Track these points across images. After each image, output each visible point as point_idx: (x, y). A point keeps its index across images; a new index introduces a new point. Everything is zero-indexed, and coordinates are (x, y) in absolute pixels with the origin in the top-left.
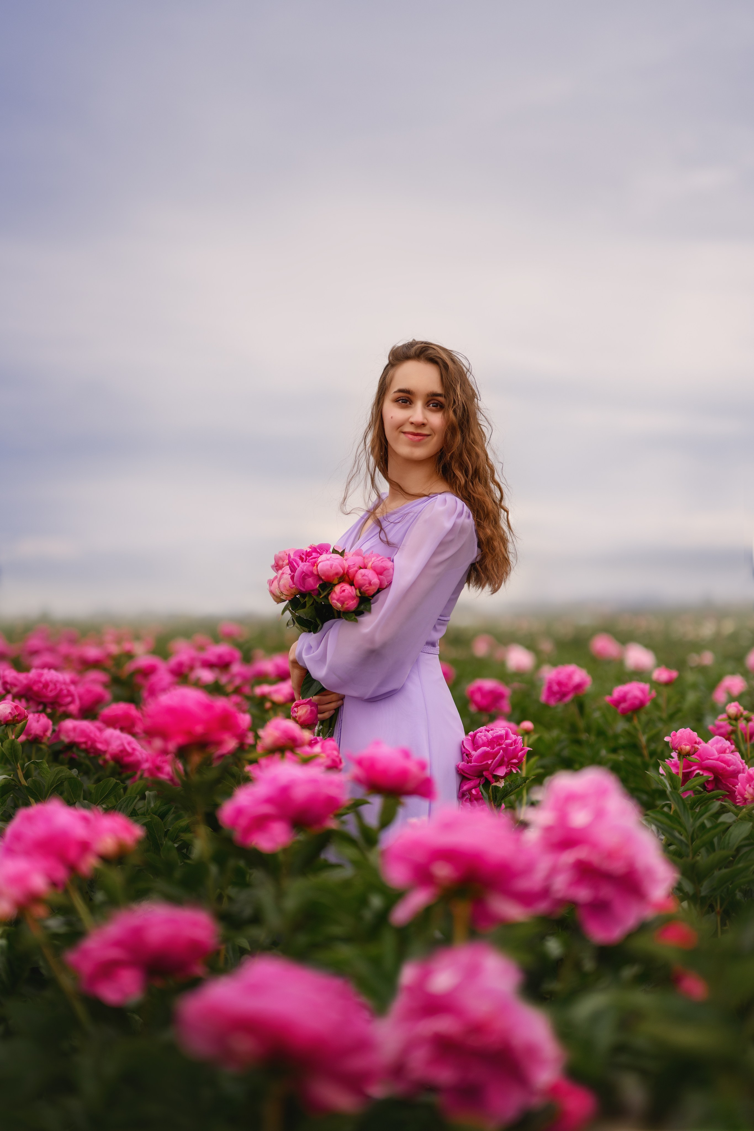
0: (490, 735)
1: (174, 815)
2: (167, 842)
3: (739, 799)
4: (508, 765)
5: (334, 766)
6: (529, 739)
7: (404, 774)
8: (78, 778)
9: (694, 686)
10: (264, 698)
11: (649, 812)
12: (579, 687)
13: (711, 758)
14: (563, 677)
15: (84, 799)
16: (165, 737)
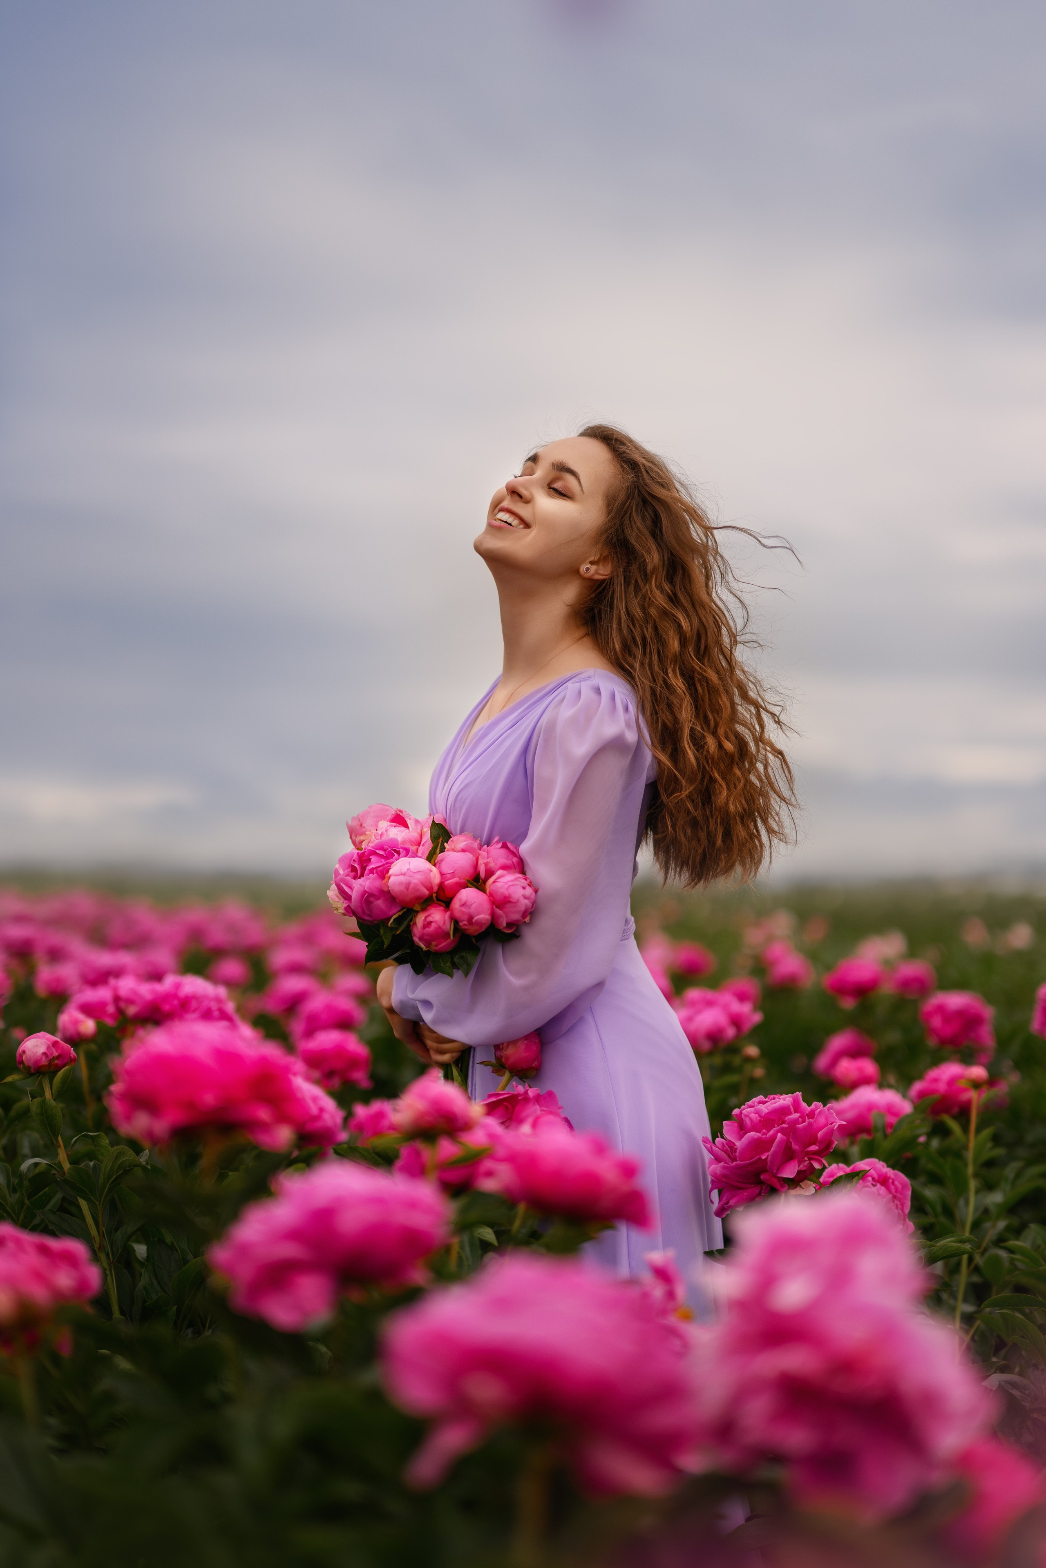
0: (764, 1109)
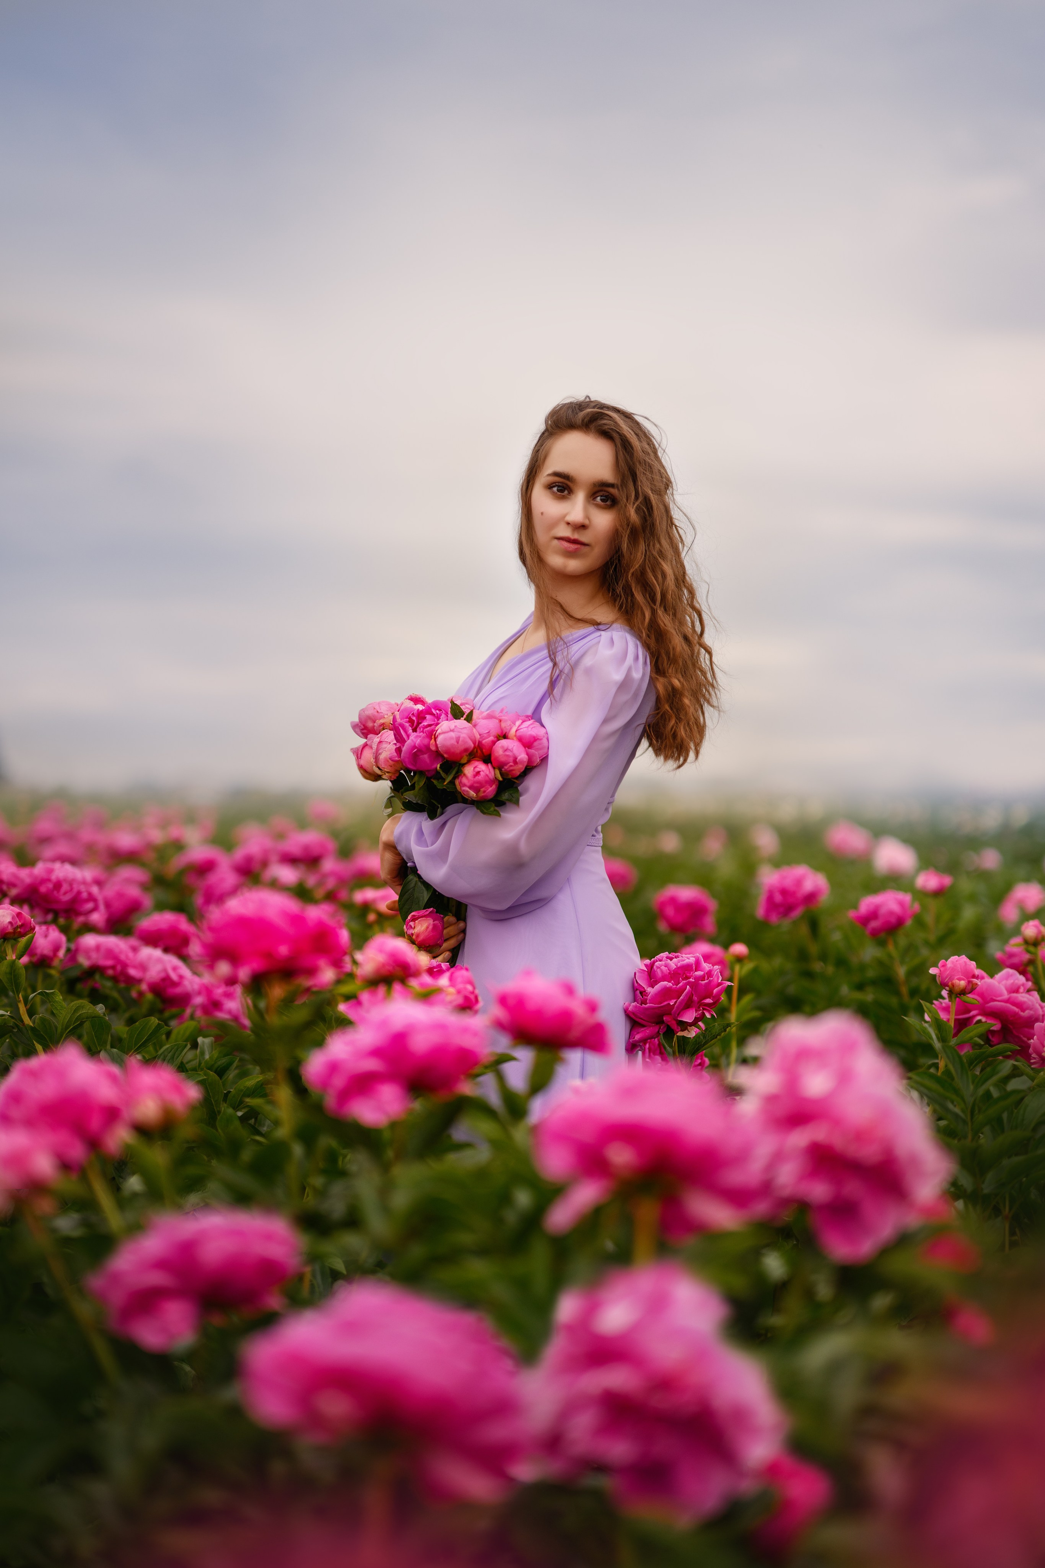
1: (237, 1072)
2: (226, 1110)
3: (1034, 1058)
4: (699, 1006)
5: (468, 1005)
6: (741, 968)
7: (566, 1016)
8: (104, 1017)
9: (973, 898)
10: (366, 907)
11: (910, 1075)
12: (811, 897)
13: (998, 999)
14: (788, 883)
15: (112, 1047)
16: (235, 961)
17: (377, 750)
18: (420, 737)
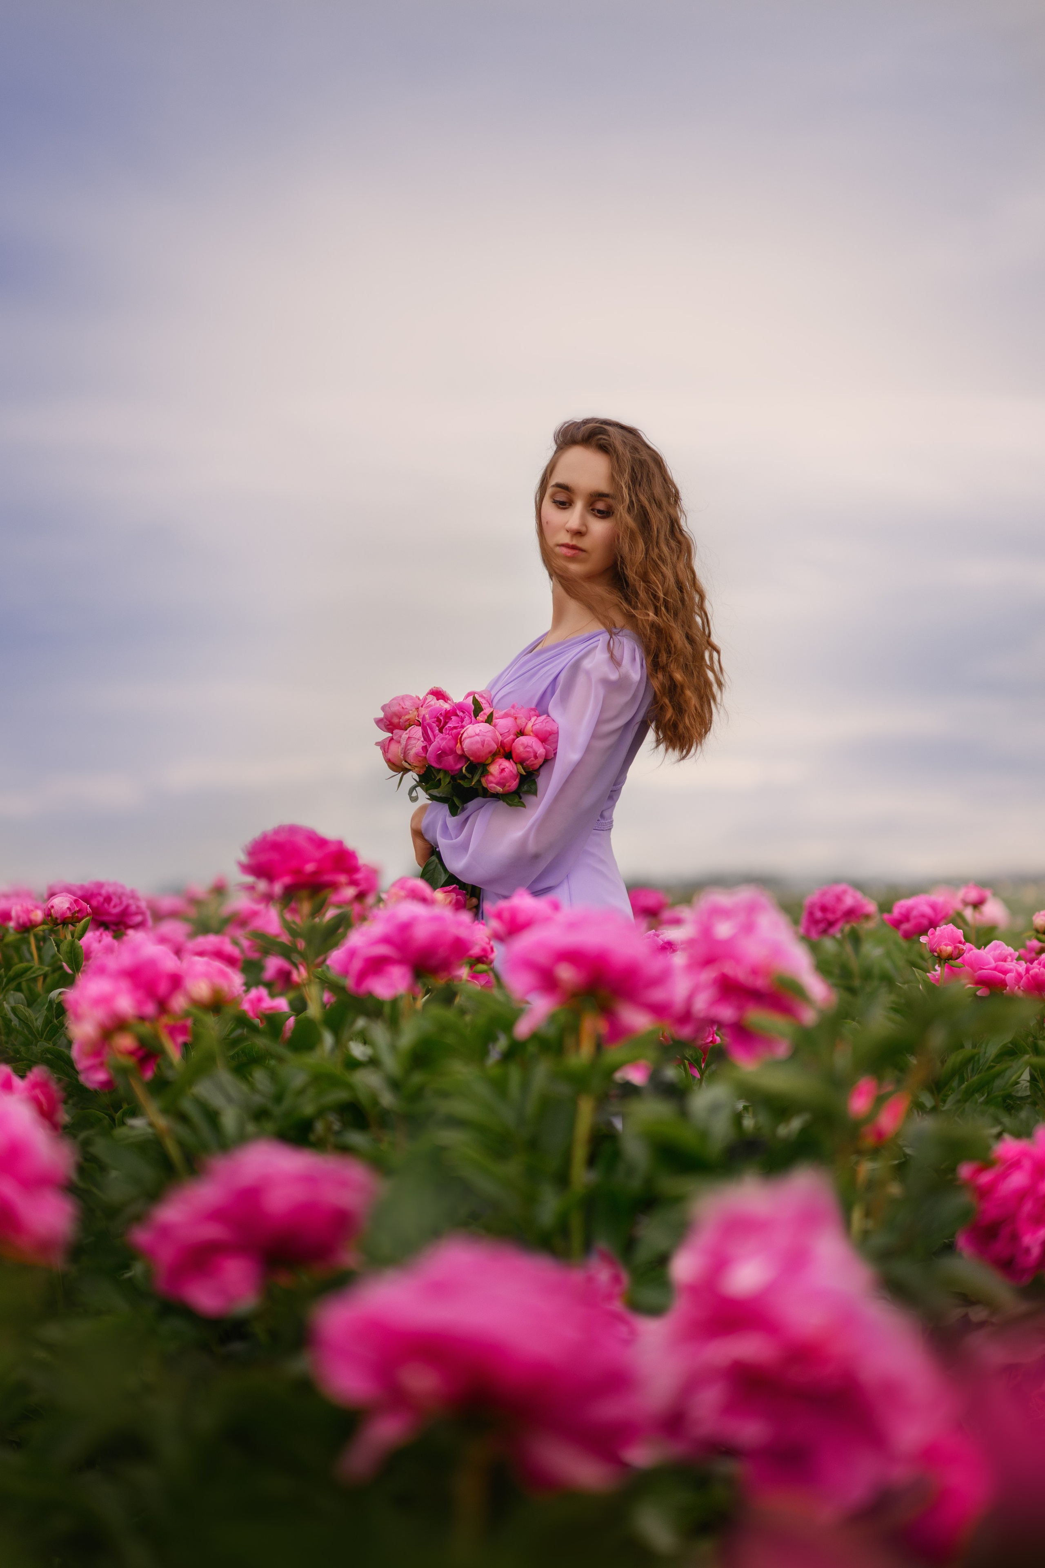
13: (985, 967)
16: (272, 878)
17: (406, 745)
18: (446, 739)
